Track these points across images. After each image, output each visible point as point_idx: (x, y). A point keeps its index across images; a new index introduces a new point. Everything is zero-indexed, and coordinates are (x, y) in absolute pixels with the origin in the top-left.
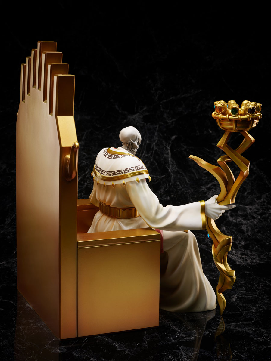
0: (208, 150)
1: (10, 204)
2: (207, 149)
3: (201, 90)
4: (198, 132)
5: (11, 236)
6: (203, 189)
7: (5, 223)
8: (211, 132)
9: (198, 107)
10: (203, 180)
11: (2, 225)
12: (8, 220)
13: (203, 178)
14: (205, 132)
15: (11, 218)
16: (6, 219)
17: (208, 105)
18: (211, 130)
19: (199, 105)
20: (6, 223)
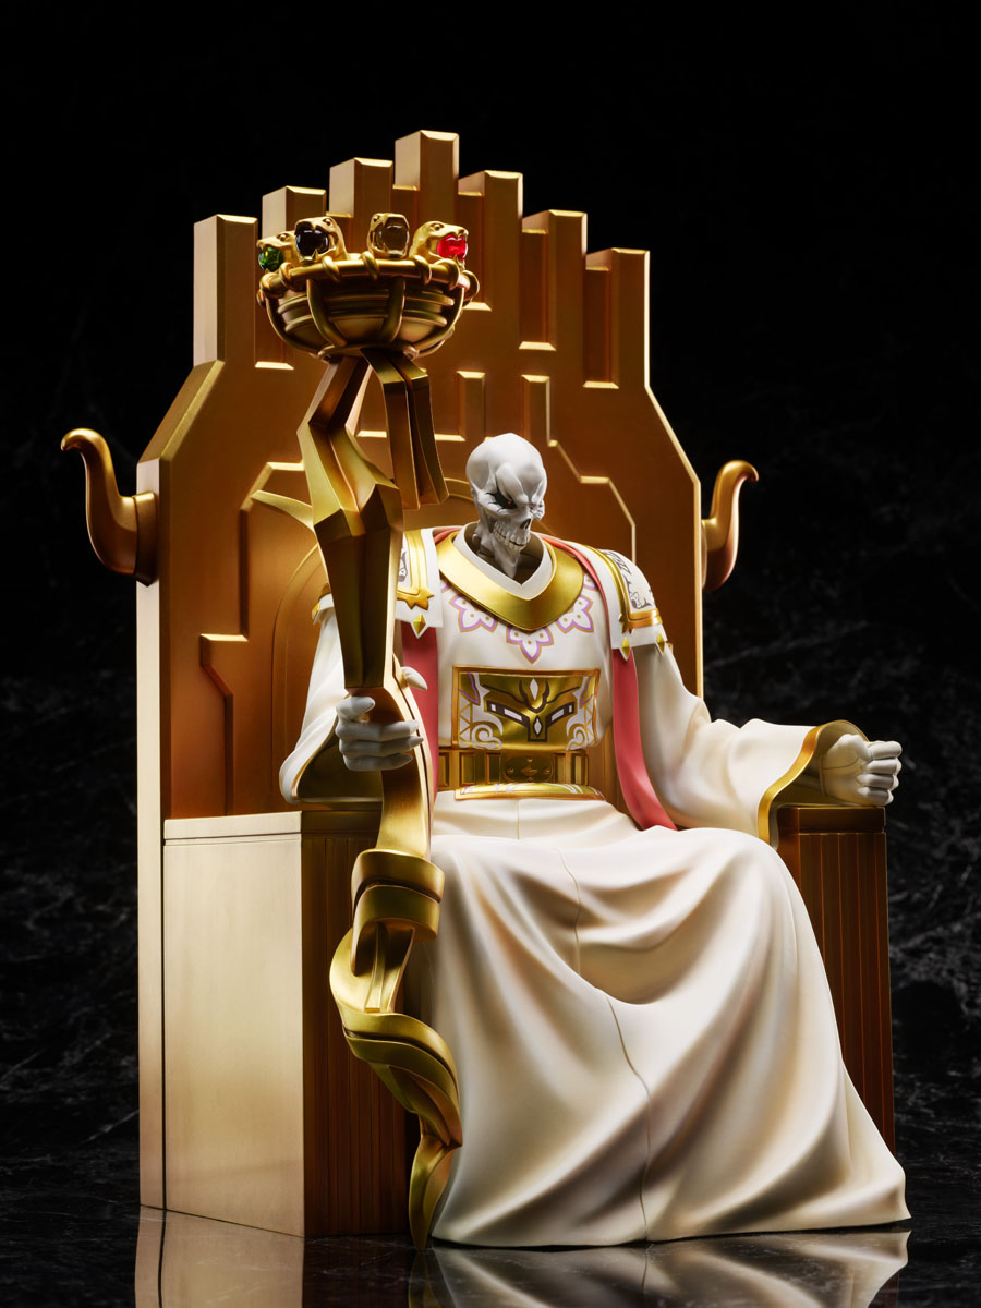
1: (86, 1009)
3: (863, 624)
5: (83, 1098)
7: (61, 1064)
9: (854, 683)
11: (48, 1070)
12: (72, 1056)
15: (87, 1050)
16: (66, 1054)
17: (894, 672)
19: (859, 675)
20: (67, 1062)
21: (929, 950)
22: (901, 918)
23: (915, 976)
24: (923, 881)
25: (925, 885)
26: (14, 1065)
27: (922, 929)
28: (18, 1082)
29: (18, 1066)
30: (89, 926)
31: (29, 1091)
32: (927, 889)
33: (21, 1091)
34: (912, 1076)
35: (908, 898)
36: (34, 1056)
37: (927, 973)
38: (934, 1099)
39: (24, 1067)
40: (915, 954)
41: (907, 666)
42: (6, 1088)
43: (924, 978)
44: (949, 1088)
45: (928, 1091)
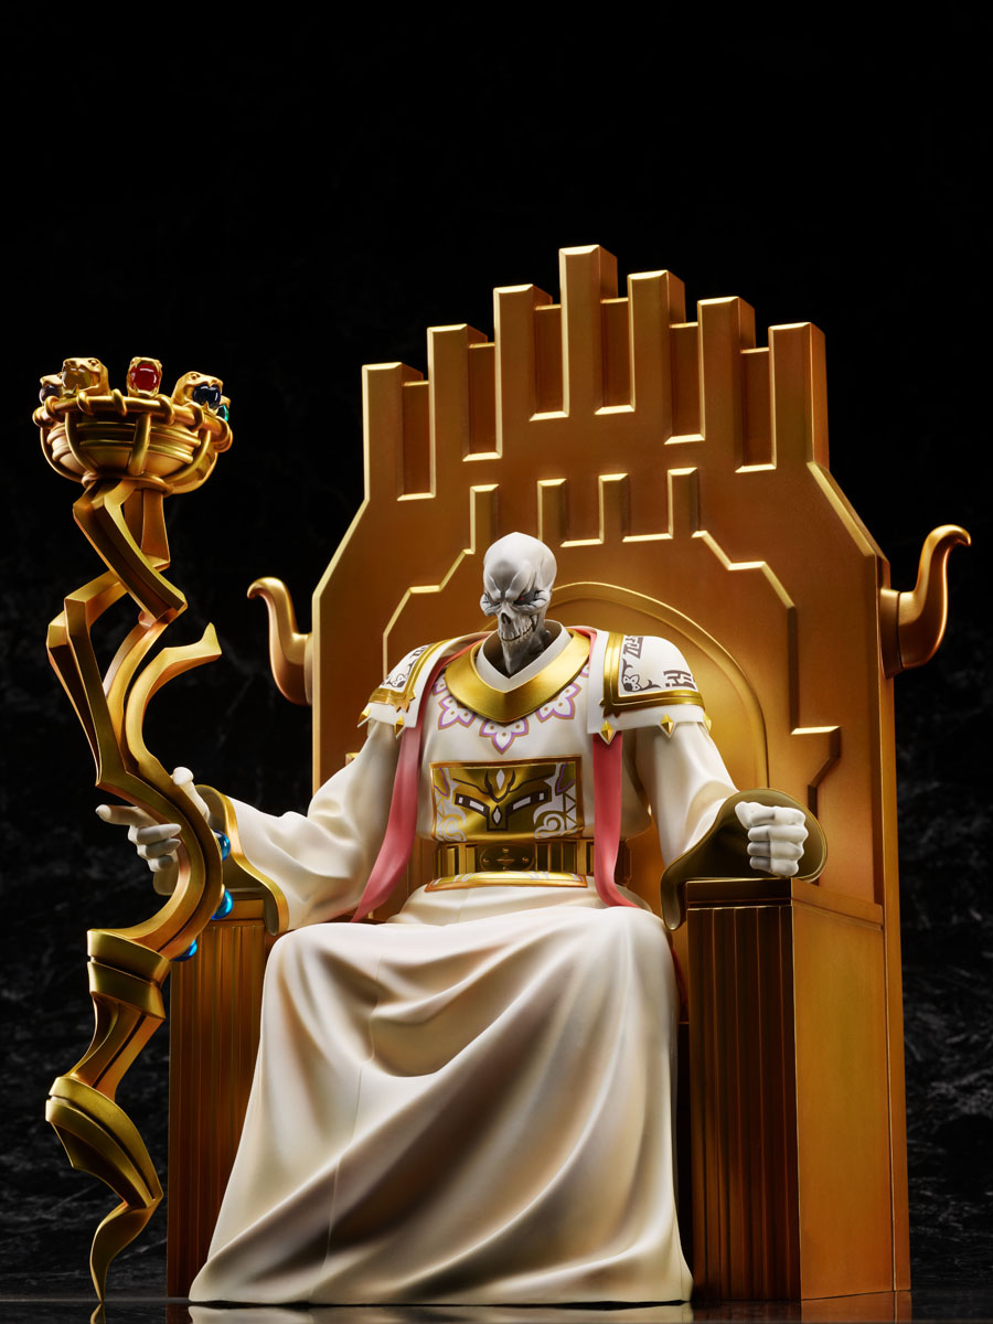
0: (967, 975)
2: (963, 973)
3: (936, 784)
4: (924, 918)
6: (943, 1091)
8: (978, 917)
9: (924, 840)
10: (943, 1064)
13: (943, 1059)
14: (955, 920)
17: (965, 830)
18: (979, 911)
19: (930, 832)
21: (984, 1086)
22: (957, 1057)
23: (966, 1110)
24: (983, 1024)
25: (983, 1028)
26: (64, 1198)
27: (976, 1068)
28: (67, 1213)
29: (69, 1199)
30: (155, 1075)
31: (75, 1220)
32: (986, 1031)
33: (67, 1220)
34: (948, 1196)
35: (967, 1039)
36: (85, 1191)
37: (978, 1107)
38: (965, 1215)
39: (74, 1200)
40: (969, 1090)
41: (978, 823)
42: (54, 1218)
43: (974, 1111)
44: (983, 1206)
45: (962, 1209)
